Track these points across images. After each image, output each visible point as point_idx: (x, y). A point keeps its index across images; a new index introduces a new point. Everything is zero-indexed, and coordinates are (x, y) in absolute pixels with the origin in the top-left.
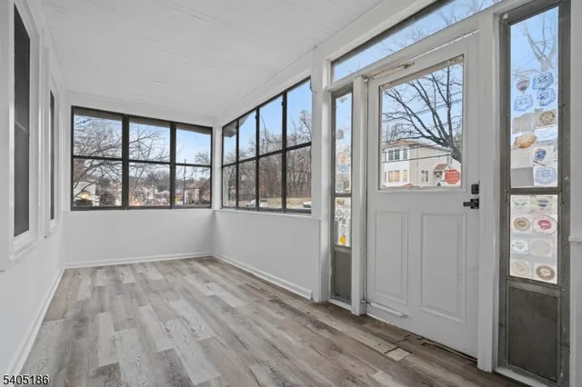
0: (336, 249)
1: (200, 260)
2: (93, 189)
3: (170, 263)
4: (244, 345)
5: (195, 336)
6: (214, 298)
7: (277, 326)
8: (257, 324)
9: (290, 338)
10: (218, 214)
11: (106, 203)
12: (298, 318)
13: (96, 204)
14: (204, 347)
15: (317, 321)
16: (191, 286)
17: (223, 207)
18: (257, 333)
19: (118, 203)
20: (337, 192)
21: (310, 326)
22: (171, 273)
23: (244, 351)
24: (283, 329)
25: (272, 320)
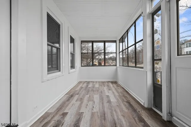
0: (155, 85)
1: (112, 82)
2: (97, 61)
3: (103, 82)
4: (105, 119)
5: (92, 110)
6: (108, 96)
7: (122, 114)
8: (115, 111)
9: (124, 122)
10: (118, 68)
11: (100, 64)
12: (133, 113)
13: (97, 65)
14: (92, 115)
15: (141, 117)
16: (104, 91)
17: (120, 66)
18: (112, 115)
19: (103, 64)
20: (155, 58)
21: (136, 119)
22: (101, 86)
23: (103, 122)
24: (124, 116)
25: (122, 111)
